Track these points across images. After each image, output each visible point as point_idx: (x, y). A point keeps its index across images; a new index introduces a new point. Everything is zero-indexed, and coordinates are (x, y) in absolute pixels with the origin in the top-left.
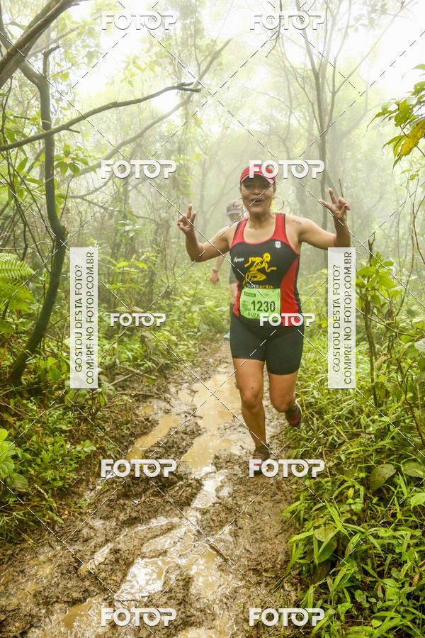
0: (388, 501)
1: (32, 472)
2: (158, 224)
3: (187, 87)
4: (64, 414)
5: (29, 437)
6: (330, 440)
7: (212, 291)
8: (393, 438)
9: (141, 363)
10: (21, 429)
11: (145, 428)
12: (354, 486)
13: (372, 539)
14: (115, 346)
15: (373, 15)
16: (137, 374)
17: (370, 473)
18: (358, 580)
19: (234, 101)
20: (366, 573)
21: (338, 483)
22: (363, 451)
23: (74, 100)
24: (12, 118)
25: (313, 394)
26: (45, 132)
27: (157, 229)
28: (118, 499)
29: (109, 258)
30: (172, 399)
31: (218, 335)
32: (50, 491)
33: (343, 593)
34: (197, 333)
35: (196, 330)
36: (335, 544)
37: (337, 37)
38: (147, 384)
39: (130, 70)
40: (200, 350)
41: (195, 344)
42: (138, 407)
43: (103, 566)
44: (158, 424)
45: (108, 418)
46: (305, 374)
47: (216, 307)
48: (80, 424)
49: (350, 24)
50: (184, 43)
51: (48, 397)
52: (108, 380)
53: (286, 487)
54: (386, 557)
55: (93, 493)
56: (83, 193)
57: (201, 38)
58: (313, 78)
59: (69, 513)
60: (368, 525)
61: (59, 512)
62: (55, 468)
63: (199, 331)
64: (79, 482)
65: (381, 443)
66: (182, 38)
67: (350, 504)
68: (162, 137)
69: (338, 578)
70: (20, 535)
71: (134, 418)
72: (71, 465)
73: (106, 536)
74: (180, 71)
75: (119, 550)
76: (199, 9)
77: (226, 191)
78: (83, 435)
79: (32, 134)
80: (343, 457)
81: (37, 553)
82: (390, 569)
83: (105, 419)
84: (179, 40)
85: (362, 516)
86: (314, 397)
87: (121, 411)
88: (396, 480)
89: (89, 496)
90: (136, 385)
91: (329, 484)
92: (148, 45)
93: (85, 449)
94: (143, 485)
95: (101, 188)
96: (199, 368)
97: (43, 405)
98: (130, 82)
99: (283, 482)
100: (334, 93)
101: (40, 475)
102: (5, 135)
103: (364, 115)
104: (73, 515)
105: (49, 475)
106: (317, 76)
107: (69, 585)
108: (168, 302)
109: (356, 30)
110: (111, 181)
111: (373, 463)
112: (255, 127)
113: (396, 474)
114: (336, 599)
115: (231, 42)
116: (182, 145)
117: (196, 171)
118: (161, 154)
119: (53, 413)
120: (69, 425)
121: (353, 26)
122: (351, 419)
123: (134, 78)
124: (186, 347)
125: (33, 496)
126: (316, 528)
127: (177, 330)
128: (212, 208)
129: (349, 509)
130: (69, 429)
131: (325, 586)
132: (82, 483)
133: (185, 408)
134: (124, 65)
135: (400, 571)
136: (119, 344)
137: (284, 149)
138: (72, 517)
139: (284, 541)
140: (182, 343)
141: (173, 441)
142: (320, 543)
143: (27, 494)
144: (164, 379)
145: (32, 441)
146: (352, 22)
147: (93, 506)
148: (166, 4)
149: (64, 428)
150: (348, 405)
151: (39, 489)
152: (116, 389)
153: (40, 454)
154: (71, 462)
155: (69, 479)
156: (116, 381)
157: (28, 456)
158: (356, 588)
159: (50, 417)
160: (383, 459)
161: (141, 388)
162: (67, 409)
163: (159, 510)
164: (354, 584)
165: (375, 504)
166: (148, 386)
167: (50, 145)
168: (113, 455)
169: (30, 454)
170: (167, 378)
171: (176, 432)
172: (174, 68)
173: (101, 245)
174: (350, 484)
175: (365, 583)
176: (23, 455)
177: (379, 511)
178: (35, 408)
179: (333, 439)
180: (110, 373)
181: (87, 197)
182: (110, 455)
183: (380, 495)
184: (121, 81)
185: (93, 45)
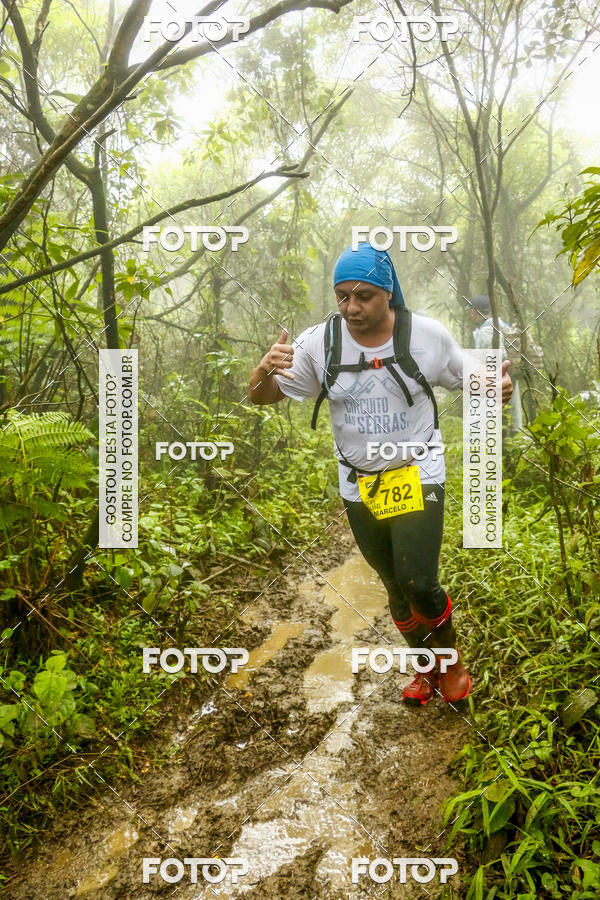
0: (589, 741)
1: (101, 709)
3: (290, 172)
4: (142, 625)
5: (95, 661)
6: (508, 652)
8: (594, 649)
9: (245, 548)
10: (84, 649)
11: (253, 641)
12: (539, 722)
13: (563, 800)
14: (210, 524)
16: (243, 564)
17: (562, 701)
18: (545, 858)
20: (558, 849)
21: (518, 717)
22: (553, 670)
23: (140, 187)
24: (55, 229)
26: (101, 245)
28: (217, 744)
29: (197, 401)
32: (125, 737)
33: (525, 878)
34: (323, 500)
35: (321, 496)
36: (513, 807)
37: (501, 76)
38: (254, 577)
39: (215, 142)
40: (328, 524)
41: (321, 516)
42: (242, 611)
43: (198, 840)
45: (202, 629)
48: (163, 639)
49: (518, 57)
50: (289, 97)
51: (120, 601)
52: (199, 574)
54: (584, 826)
55: (183, 737)
56: (158, 311)
57: (311, 90)
58: (469, 136)
59: (152, 765)
60: (561, 777)
61: (137, 764)
62: (130, 703)
63: (326, 496)
64: (164, 721)
65: (578, 658)
66: (286, 91)
67: (534, 749)
68: (265, 225)
69: (517, 856)
71: (237, 627)
72: (152, 698)
74: (285, 139)
75: (220, 816)
76: (308, 51)
79: (84, 250)
80: (526, 678)
82: (590, 842)
83: (198, 630)
84: (282, 96)
85: (552, 764)
87: (219, 618)
88: (599, 712)
89: (179, 739)
90: (239, 580)
91: (506, 718)
92: (238, 104)
93: (171, 676)
94: (251, 723)
95: (182, 303)
96: (326, 551)
97: (113, 612)
98: (217, 159)
100: (501, 155)
101: (111, 715)
102: (48, 253)
103: (548, 178)
104: (157, 768)
105: (123, 713)
106: (474, 135)
108: (282, 456)
109: (528, 64)
110: (196, 294)
111: (566, 688)
112: (396, 201)
114: (516, 885)
115: (354, 93)
116: (293, 236)
118: (264, 249)
119: (127, 623)
120: (149, 641)
121: (524, 59)
122: (538, 621)
123: (221, 152)
124: (308, 521)
125: (102, 744)
126: (485, 784)
127: (295, 497)
129: (532, 755)
131: (498, 867)
132: (168, 723)
134: (208, 136)
136: (215, 522)
138: (155, 771)
140: (303, 515)
142: (492, 805)
143: (94, 741)
144: (278, 569)
145: (100, 666)
146: (521, 54)
147: (183, 755)
148: (261, 47)
149: (142, 645)
150: (534, 601)
151: (111, 734)
152: (212, 587)
153: (111, 685)
154: (153, 694)
155: (150, 718)
156: (212, 576)
157: (95, 687)
158: (544, 869)
159: (124, 630)
160: (582, 680)
161: (245, 584)
162: (145, 618)
163: (274, 758)
164: (540, 864)
165: (570, 746)
166: (256, 580)
167: (108, 262)
168: (209, 682)
169: (97, 684)
170: (282, 567)
171: (296, 645)
172: (277, 133)
173: (186, 380)
174: (535, 719)
175: (556, 862)
176: (87, 686)
177: (576, 756)
178: (102, 618)
179: (512, 651)
180: (204, 564)
181: (165, 317)
182: (205, 681)
183: (579, 733)
184: (205, 158)
185: (164, 113)
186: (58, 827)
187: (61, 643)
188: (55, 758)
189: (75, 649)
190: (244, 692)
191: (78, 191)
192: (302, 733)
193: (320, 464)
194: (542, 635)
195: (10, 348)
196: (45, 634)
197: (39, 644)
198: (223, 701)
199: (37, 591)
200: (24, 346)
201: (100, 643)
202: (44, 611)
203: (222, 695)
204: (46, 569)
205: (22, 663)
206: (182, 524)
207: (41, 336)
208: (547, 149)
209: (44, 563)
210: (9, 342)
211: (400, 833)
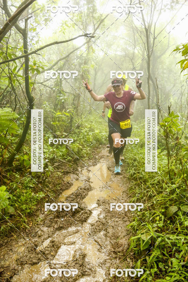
0: (174, 223)
1: (17, 205)
2: (75, 96)
3: (88, 35)
4: (31, 180)
5: (16, 190)
7: (98, 126)
8: (177, 194)
9: (66, 157)
10: (12, 186)
11: (67, 187)
12: (159, 215)
13: (167, 240)
14: (55, 150)
15: (173, 4)
16: (64, 162)
17: (166, 210)
18: (160, 258)
19: (109, 42)
20: (164, 255)
21: (152, 214)
22: (164, 199)
23: (38, 40)
24: (10, 48)
25: (142, 173)
26: (25, 54)
27: (75, 98)
28: (54, 218)
29: (53, 111)
30: (80, 174)
31: (100, 146)
32: (24, 214)
33: (154, 264)
34: (91, 145)
35: (90, 143)
36: (150, 241)
37: (156, 14)
38: (68, 167)
39: (63, 27)
40: (92, 152)
41: (90, 149)
42: (64, 177)
43: (47, 248)
44: (73, 185)
45: (51, 182)
46: (139, 164)
47: (100, 133)
48: (38, 184)
49: (162, 8)
50: (88, 15)
51: (24, 172)
52: (51, 165)
53: (129, 215)
54: (173, 248)
55: (43, 215)
56: (42, 81)
57: (95, 14)
58: (145, 32)
59: (33, 224)
60: (165, 233)
61: (28, 223)
62: (27, 204)
63: (92, 143)
64: (37, 210)
66: (87, 13)
67: (157, 224)
69: (151, 257)
70: (11, 233)
71: (62, 182)
72: (34, 202)
73: (49, 235)
74: (86, 27)
75: (54, 241)
76: (95, 0)
77: (105, 81)
78: (39, 189)
79: (20, 55)
80: (155, 202)
81: (18, 241)
82: (175, 253)
83: (49, 182)
84: (86, 15)
85: (163, 229)
86: (142, 175)
87: (56, 179)
88: (178, 213)
89: (41, 217)
90: (63, 167)
91: (148, 214)
93: (40, 196)
94: (65, 212)
95: (50, 79)
96: (91, 160)
97: (22, 175)
98: (64, 32)
99: (128, 212)
100: (154, 39)
101: (20, 207)
102: (7, 56)
103: (168, 49)
104: (34, 225)
105: (24, 207)
106: (147, 31)
107: (32, 257)
108: (78, 130)
109: (165, 11)
111: (168, 205)
112: (119, 53)
113: (178, 210)
114: (150, 266)
115: (109, 16)
116: (86, 61)
117: (92, 72)
118: (77, 65)
119: (26, 179)
120: (33, 185)
121: (164, 9)
122: (159, 185)
123: (65, 30)
124: (86, 151)
125: (17, 216)
126: (142, 234)
127: (82, 143)
128: (99, 89)
129: (157, 226)
130: (33, 186)
131: (145, 260)
132: (38, 211)
133: (85, 178)
134: (61, 25)
135: (179, 254)
136: (56, 149)
137: (132, 63)
138: (34, 226)
139: (127, 239)
140: (84, 149)
141: (79, 193)
142: (144, 241)
143: (14, 215)
144: (76, 165)
145: (17, 191)
146: (163, 7)
147: (43, 221)
149: (31, 186)
150: (158, 178)
151: (20, 213)
152: (54, 169)
153: (20, 198)
155: (33, 209)
156: (55, 165)
157: (15, 198)
158: (160, 261)
159: (25, 181)
160: (173, 203)
161: (66, 169)
164: (158, 260)
165: (168, 224)
166: (69, 168)
167: (27, 61)
169: (16, 197)
170: (77, 165)
171: (81, 189)
173: (49, 104)
174: (158, 214)
175: (163, 259)
176: (12, 198)
177: (170, 227)
178: (18, 177)
179: (150, 194)
180: (52, 162)
181: (44, 83)
182: (51, 198)
183: (171, 220)
184: (60, 32)
185: (47, 16)
187: (5, 184)
189: (9, 186)
192: (82, 216)
193: (91, 133)
194: (160, 189)
201: (18, 184)
204: (1, 160)
206: (46, 149)
207: (3, 86)
208: (168, 39)
209: (0, 158)
211: (113, 249)
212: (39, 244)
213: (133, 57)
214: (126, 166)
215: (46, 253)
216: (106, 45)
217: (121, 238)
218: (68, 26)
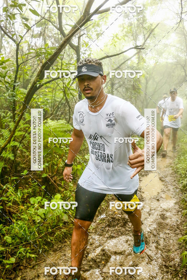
1: (70, 213)
3: (138, 47)
5: (69, 198)
10: (66, 194)
23: (90, 54)
24: (65, 64)
28: (106, 227)
39: (114, 40)
43: (98, 256)
50: (138, 26)
53: (181, 227)
55: (95, 224)
57: (145, 24)
66: (137, 24)
68: (128, 67)
70: (64, 239)
73: (100, 243)
74: (136, 39)
75: (104, 250)
76: (145, 11)
84: (136, 26)
89: (93, 225)
92: (122, 28)
94: (117, 222)
98: (115, 45)
110: (106, 87)
112: (170, 61)
115: (159, 24)
117: (143, 81)
123: (116, 43)
125: (70, 223)
134: (112, 38)
137: (183, 71)
139: (179, 253)
143: (68, 222)
145: (70, 200)
147: (95, 230)
163: (123, 234)
168: (104, 208)
172: (134, 38)
178: (72, 185)
182: (103, 207)
184: (111, 45)
185: (99, 31)
186: (55, 247)
187: (59, 192)
188: (55, 226)
189: (63, 194)
190: (115, 212)
191: (72, 54)
195: (49, 101)
196: (55, 188)
197: (52, 191)
198: (108, 214)
199: (53, 175)
200: (53, 101)
201: (71, 193)
202: (55, 181)
203: (108, 212)
204: (56, 169)
205: (47, 197)
207: (58, 98)
209: (55, 167)
210: (48, 100)
211: (164, 263)
212: (91, 251)
213: (185, 64)
214: (179, 177)
215: (97, 261)
216: (157, 53)
217: (173, 252)
218: (118, 39)
